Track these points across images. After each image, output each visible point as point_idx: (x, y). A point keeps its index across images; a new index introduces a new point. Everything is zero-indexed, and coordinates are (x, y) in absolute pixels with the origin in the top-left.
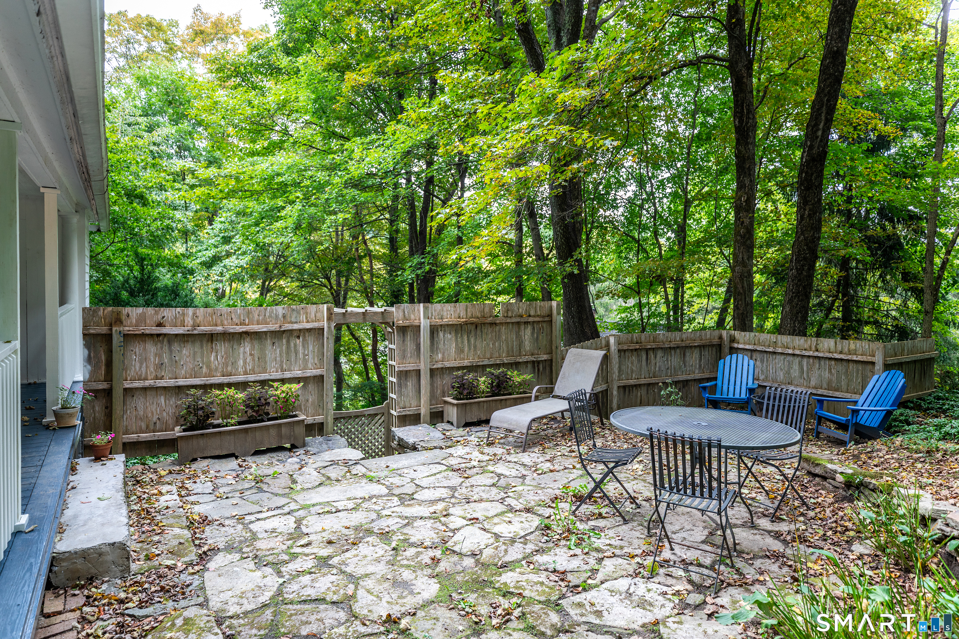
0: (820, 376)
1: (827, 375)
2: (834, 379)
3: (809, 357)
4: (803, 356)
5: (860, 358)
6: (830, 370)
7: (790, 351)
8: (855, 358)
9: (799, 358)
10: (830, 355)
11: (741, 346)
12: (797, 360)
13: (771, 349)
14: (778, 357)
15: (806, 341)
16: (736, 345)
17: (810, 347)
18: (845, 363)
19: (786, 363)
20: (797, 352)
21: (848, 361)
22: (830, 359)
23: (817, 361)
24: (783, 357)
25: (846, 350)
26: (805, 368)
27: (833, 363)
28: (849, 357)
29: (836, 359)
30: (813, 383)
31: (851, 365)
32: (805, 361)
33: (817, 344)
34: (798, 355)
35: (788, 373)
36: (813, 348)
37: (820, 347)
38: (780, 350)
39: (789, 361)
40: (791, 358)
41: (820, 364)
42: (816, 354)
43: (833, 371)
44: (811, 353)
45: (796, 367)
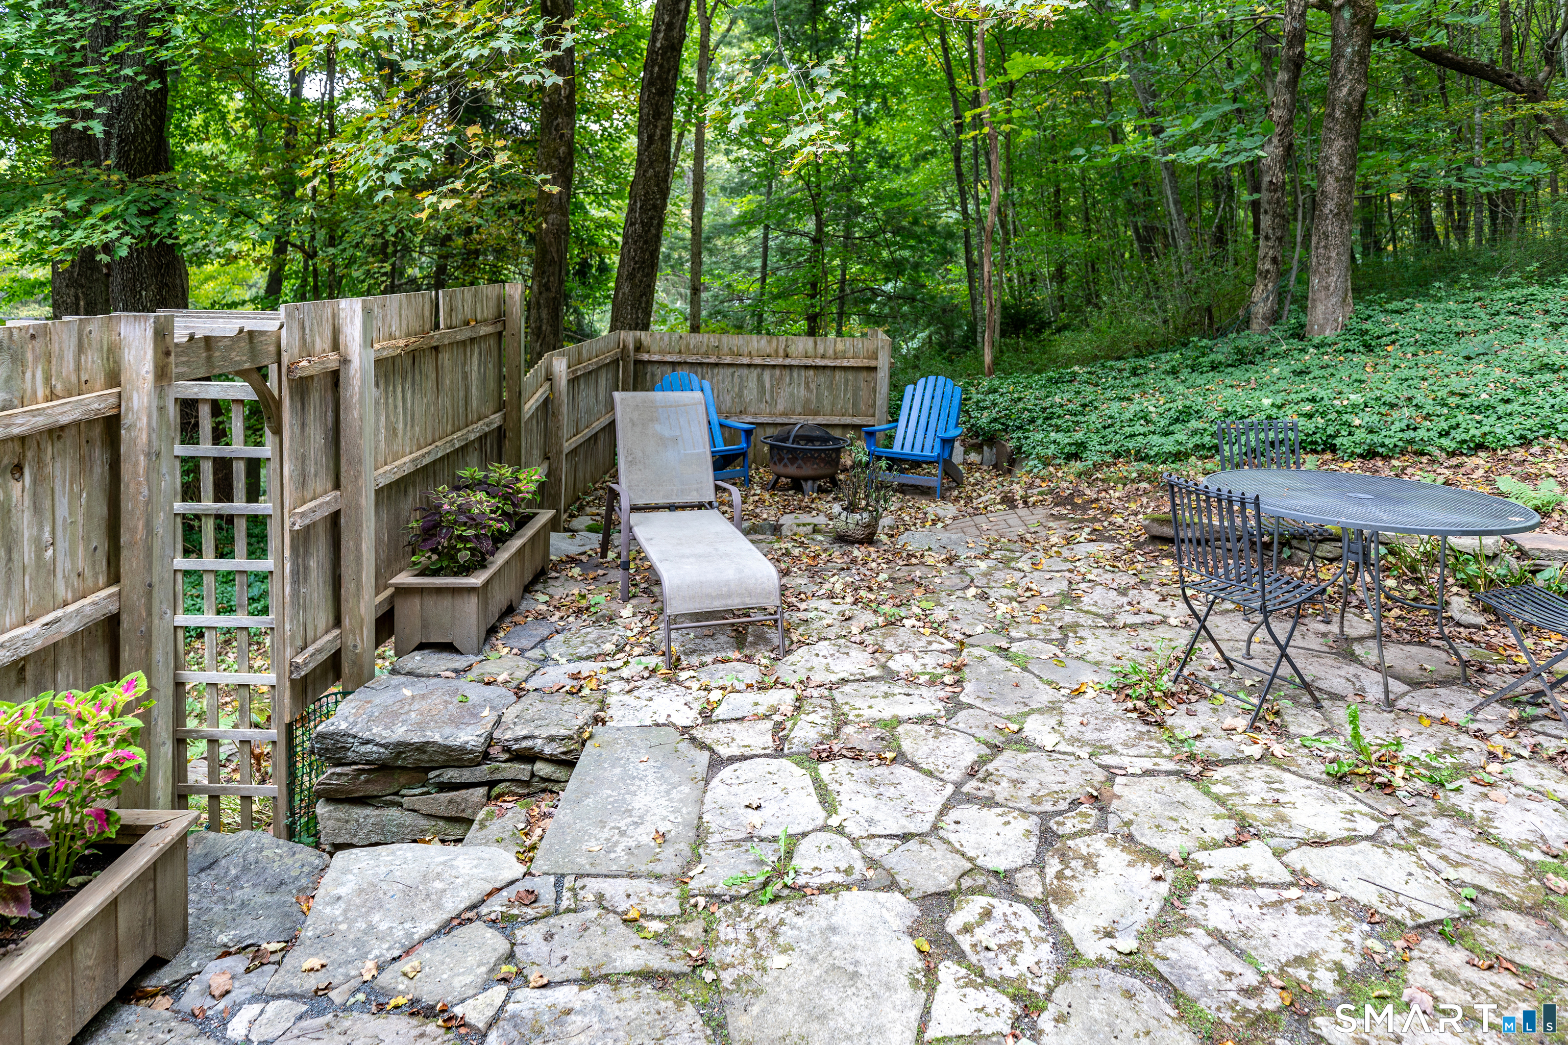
0: (792, 394)
1: (803, 392)
2: (813, 397)
3: (774, 366)
4: (764, 367)
5: (852, 363)
6: (807, 384)
7: (746, 361)
8: (845, 363)
9: (759, 370)
10: (809, 362)
11: (656, 358)
12: (755, 373)
13: (713, 360)
14: (721, 371)
15: (769, 342)
16: (646, 357)
17: (777, 351)
18: (828, 372)
19: (736, 380)
20: (758, 361)
21: (835, 367)
22: (807, 367)
23: (786, 373)
24: (731, 370)
25: (831, 352)
26: (768, 386)
27: (811, 373)
28: (838, 363)
29: (816, 368)
30: (780, 407)
31: (839, 375)
32: (767, 374)
33: (787, 346)
34: (756, 366)
35: (740, 395)
36: (781, 352)
37: (792, 350)
38: (728, 360)
39: (740, 377)
40: (745, 371)
41: (791, 376)
42: (788, 362)
43: (813, 386)
44: (780, 361)
45: (752, 384)
